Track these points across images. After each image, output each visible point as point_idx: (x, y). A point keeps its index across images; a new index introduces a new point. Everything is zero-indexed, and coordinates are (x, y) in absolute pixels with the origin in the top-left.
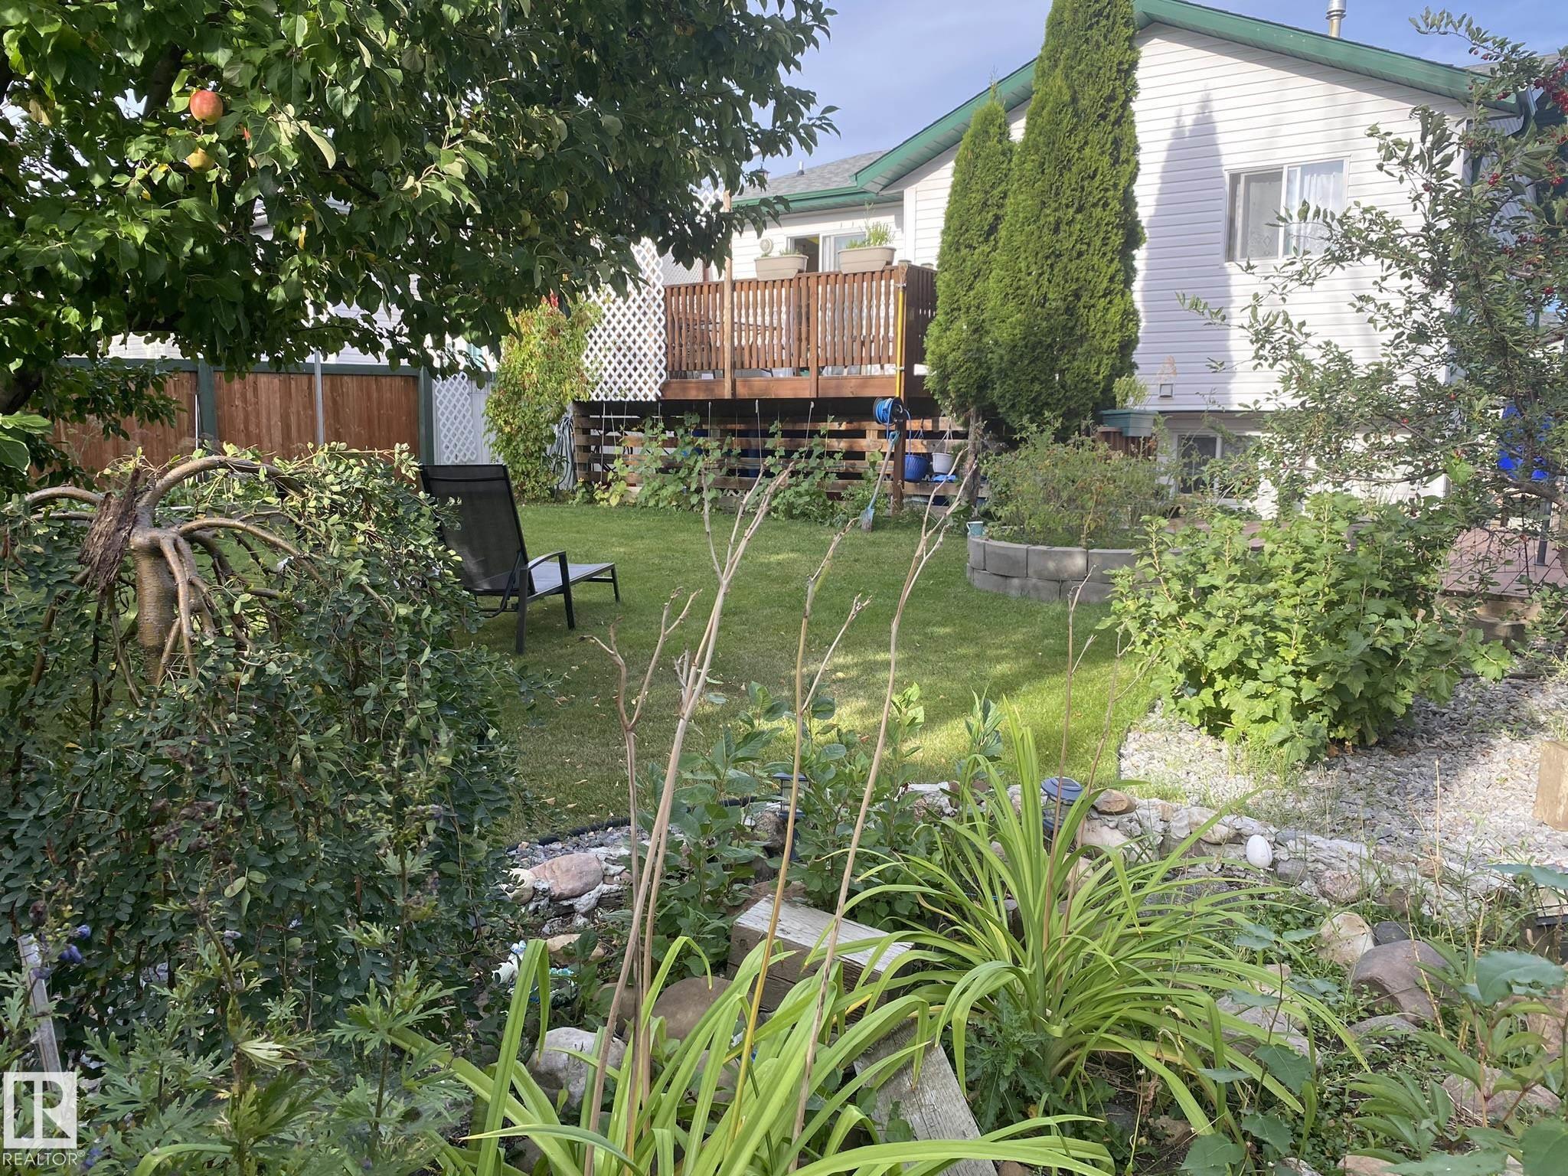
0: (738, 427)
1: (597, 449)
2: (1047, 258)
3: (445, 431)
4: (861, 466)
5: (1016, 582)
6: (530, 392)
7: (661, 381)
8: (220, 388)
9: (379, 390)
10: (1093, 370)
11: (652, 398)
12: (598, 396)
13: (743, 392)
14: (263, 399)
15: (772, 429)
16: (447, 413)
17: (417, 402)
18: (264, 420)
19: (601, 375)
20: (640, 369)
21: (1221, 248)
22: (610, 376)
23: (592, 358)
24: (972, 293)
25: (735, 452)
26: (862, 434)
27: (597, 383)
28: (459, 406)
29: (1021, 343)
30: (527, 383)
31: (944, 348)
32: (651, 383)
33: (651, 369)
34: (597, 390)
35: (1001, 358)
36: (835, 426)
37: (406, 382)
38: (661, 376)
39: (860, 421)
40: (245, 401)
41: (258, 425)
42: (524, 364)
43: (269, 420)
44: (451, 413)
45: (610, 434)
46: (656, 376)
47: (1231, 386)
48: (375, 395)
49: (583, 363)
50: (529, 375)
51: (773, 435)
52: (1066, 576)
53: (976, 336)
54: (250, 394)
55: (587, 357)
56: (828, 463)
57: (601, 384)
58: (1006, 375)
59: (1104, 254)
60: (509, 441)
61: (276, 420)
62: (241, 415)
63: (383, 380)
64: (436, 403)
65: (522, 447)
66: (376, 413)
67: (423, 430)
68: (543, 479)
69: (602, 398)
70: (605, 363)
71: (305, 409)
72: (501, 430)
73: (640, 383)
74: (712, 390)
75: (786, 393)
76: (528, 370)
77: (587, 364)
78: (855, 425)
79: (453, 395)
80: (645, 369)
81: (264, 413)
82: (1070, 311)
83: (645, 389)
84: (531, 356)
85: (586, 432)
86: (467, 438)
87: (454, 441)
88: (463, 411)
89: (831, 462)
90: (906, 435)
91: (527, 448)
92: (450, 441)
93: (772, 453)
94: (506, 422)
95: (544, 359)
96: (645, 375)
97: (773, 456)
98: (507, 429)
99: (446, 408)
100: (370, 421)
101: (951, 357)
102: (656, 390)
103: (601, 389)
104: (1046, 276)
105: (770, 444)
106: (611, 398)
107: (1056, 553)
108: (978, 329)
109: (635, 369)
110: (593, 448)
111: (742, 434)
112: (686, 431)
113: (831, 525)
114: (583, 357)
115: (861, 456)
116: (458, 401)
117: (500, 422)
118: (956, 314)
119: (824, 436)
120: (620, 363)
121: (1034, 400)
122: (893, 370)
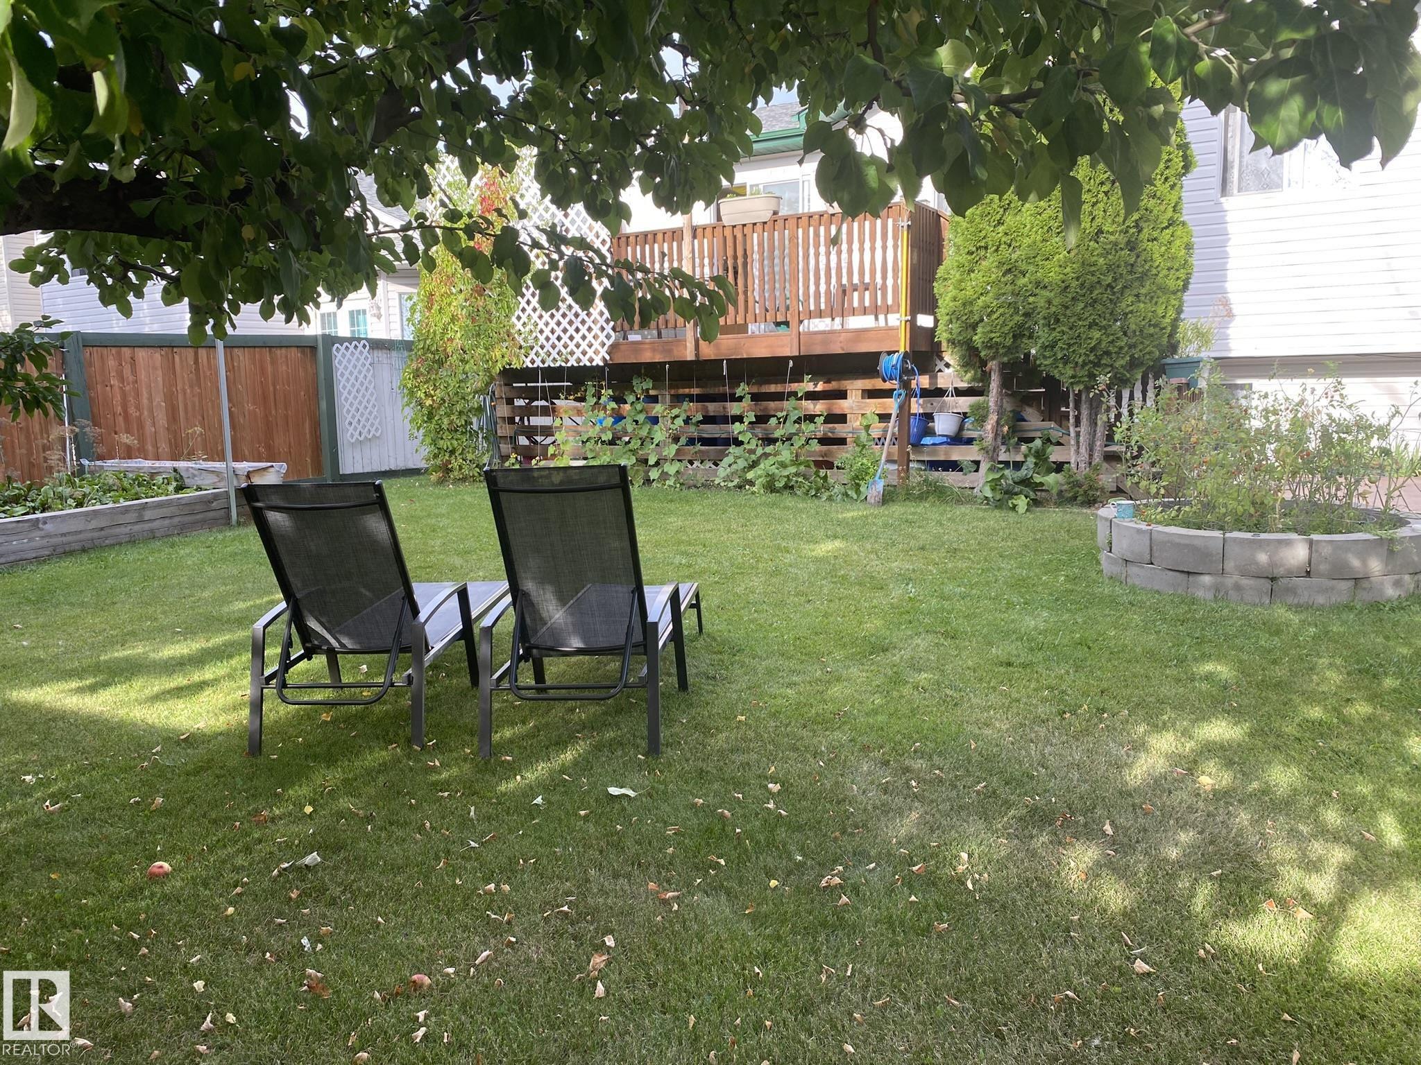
0: (695, 391)
1: (522, 420)
2: (1102, 183)
3: (347, 406)
4: (840, 430)
5: (1207, 579)
6: (454, 359)
7: (608, 343)
8: (90, 364)
9: (273, 362)
10: (1160, 311)
11: (598, 361)
12: (533, 362)
13: (708, 352)
14: (143, 375)
15: (739, 392)
16: (349, 386)
17: (316, 374)
18: (145, 401)
19: (536, 338)
20: (583, 330)
21: (1217, 181)
22: (548, 339)
23: (524, 318)
24: (1001, 229)
25: (694, 420)
26: (842, 395)
27: (532, 348)
28: (361, 377)
29: (1075, 284)
30: (449, 350)
31: (969, 293)
32: (596, 345)
33: (596, 329)
34: (532, 355)
35: (1049, 302)
36: (810, 387)
37: (303, 353)
38: (608, 337)
39: (839, 380)
40: (121, 378)
41: (138, 408)
42: (445, 329)
43: (150, 399)
44: (353, 386)
45: (535, 403)
46: (602, 337)
47: (1229, 331)
48: (269, 369)
49: (514, 326)
50: (451, 340)
51: (740, 399)
52: (1281, 571)
53: (1009, 277)
54: (127, 371)
55: (519, 318)
56: (807, 428)
57: (537, 348)
58: (1057, 321)
59: (1166, 179)
60: (430, 416)
61: (159, 400)
62: (118, 397)
63: (278, 352)
64: (337, 375)
65: (446, 421)
66: (271, 389)
67: (323, 405)
68: (470, 457)
69: (538, 363)
70: (541, 325)
71: (191, 387)
72: (421, 404)
73: (584, 345)
74: (670, 351)
75: (761, 351)
76: (450, 334)
77: (519, 325)
78: (834, 385)
79: (355, 367)
80: (590, 329)
81: (145, 395)
82: (1132, 246)
83: (590, 353)
84: (454, 319)
85: (510, 401)
86: (370, 413)
87: (358, 416)
88: (366, 383)
89: (812, 427)
90: (910, 394)
91: (451, 422)
92: (353, 417)
93: (739, 419)
94: (427, 395)
95: (469, 322)
96: (590, 337)
97: (742, 422)
98: (429, 402)
99: (348, 380)
100: (265, 398)
101: (980, 302)
102: (603, 352)
103: (537, 354)
104: (1101, 205)
105: (734, 409)
106: (549, 363)
107: (1268, 542)
108: (1011, 270)
109: (577, 330)
110: (517, 419)
111: (701, 398)
112: (638, 399)
113: (830, 499)
114: (514, 319)
115: (842, 418)
116: (360, 372)
117: (420, 394)
118: (982, 252)
119: (801, 399)
120: (559, 324)
121: (1092, 350)
122: (896, 320)
